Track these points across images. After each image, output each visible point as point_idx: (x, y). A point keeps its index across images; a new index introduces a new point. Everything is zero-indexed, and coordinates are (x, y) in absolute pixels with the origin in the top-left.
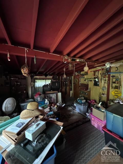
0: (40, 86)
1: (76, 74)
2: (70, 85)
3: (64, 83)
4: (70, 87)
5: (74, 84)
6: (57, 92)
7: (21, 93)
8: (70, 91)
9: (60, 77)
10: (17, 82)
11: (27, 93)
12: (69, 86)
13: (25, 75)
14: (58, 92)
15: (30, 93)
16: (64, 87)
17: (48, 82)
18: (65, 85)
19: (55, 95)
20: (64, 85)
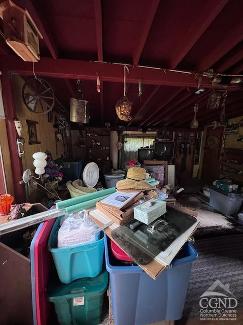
0: (132, 149)
1: (215, 126)
2: (194, 152)
3: (180, 147)
4: (193, 157)
5: (205, 148)
6: (166, 162)
7: (102, 160)
8: (195, 166)
9: (174, 133)
10: (96, 141)
11: (111, 162)
12: (192, 154)
13: (123, 117)
14: (168, 164)
15: (115, 161)
16: (180, 154)
17: (149, 143)
18: (182, 150)
19: (162, 168)
20: (180, 151)
